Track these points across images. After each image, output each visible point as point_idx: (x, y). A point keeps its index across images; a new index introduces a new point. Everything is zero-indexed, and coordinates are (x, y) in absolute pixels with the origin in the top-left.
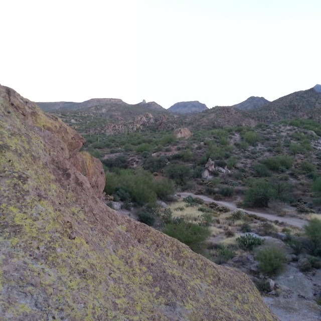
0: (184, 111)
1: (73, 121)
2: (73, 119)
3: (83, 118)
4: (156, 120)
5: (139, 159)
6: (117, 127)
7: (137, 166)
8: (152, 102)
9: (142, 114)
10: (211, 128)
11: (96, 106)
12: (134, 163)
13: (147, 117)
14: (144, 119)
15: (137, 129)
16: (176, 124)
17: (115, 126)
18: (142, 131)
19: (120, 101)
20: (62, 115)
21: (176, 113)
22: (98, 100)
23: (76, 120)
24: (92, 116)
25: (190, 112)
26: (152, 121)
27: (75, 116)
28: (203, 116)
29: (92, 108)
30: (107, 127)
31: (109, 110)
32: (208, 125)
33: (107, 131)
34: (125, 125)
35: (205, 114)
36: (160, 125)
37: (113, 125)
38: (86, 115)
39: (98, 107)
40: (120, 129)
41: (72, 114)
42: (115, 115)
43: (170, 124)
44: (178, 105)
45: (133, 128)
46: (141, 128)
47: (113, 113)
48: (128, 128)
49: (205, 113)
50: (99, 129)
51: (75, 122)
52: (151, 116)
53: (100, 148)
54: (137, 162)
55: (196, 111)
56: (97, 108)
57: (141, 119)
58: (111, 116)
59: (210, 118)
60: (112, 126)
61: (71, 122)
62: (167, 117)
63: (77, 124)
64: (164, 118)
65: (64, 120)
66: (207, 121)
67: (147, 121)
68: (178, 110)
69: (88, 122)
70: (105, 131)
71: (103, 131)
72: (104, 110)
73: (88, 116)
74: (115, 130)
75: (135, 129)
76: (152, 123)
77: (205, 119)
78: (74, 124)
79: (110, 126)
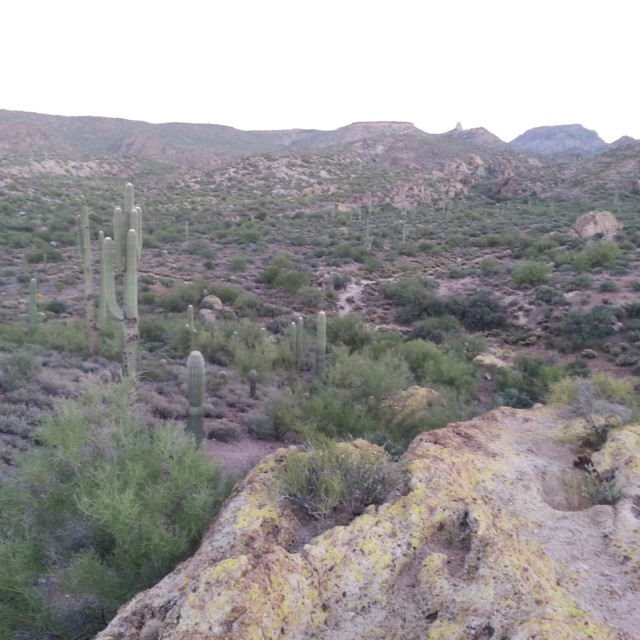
0: (547, 147)
1: (323, 174)
2: (324, 169)
3: (343, 168)
4: (490, 171)
5: (531, 303)
6: (416, 191)
7: (529, 322)
8: (478, 129)
9: (458, 156)
10: (627, 193)
11: (365, 140)
12: (520, 313)
13: (470, 164)
14: (464, 168)
15: (456, 195)
16: (542, 182)
17: (411, 189)
18: (469, 198)
19: (410, 126)
20: (303, 161)
21: (530, 154)
22: (366, 126)
23: (329, 172)
24: (358, 164)
25: (560, 149)
26: (481, 172)
27: (328, 163)
28: (608, 165)
29: (356, 145)
30: (396, 189)
31: (391, 149)
32: (620, 188)
33: (397, 199)
34: (431, 185)
35: (609, 160)
36: (505, 184)
37: (407, 186)
38: (349, 160)
39: (369, 142)
40: (422, 194)
41: (322, 160)
42: (402, 159)
43: (528, 183)
44: (533, 135)
45: (447, 193)
46: (466, 192)
47: (399, 155)
48: (437, 191)
49: (609, 156)
50: (379, 193)
51: (328, 177)
52: (479, 161)
53: (409, 255)
54: (528, 311)
55: (576, 148)
56: (366, 144)
57: (457, 167)
58: (395, 162)
59: (624, 170)
60: (406, 188)
61: (320, 177)
62: (514, 163)
63: (332, 181)
64: (508, 165)
65: (307, 171)
66: (618, 178)
67: (470, 172)
68: (532, 145)
69: (353, 176)
70: (392, 199)
71: (388, 200)
72: (380, 149)
73: (351, 163)
74: (413, 196)
75: (452, 194)
76: (482, 177)
77: (613, 171)
78: (326, 180)
79: (403, 186)
